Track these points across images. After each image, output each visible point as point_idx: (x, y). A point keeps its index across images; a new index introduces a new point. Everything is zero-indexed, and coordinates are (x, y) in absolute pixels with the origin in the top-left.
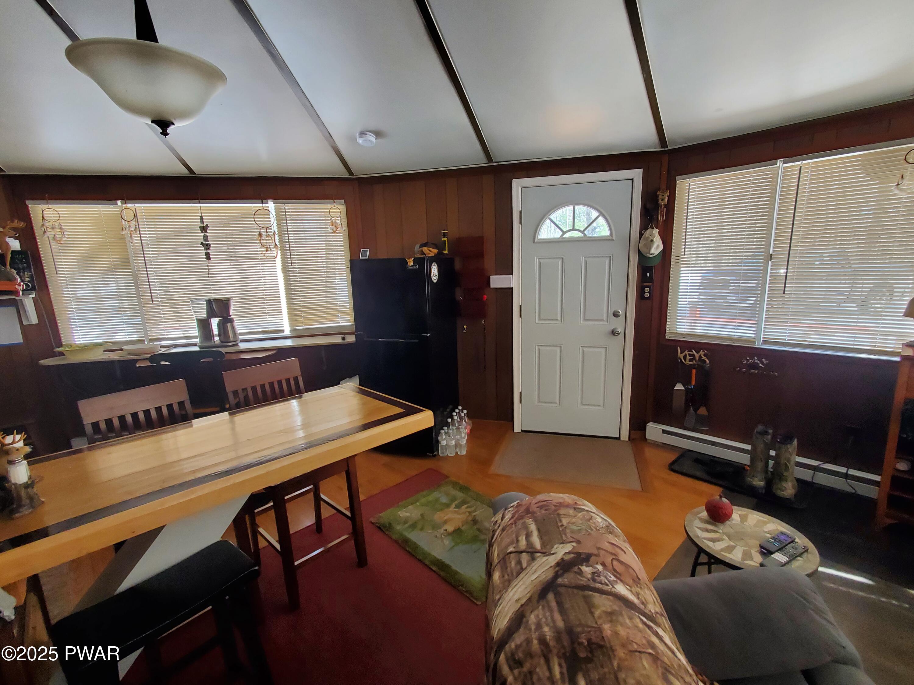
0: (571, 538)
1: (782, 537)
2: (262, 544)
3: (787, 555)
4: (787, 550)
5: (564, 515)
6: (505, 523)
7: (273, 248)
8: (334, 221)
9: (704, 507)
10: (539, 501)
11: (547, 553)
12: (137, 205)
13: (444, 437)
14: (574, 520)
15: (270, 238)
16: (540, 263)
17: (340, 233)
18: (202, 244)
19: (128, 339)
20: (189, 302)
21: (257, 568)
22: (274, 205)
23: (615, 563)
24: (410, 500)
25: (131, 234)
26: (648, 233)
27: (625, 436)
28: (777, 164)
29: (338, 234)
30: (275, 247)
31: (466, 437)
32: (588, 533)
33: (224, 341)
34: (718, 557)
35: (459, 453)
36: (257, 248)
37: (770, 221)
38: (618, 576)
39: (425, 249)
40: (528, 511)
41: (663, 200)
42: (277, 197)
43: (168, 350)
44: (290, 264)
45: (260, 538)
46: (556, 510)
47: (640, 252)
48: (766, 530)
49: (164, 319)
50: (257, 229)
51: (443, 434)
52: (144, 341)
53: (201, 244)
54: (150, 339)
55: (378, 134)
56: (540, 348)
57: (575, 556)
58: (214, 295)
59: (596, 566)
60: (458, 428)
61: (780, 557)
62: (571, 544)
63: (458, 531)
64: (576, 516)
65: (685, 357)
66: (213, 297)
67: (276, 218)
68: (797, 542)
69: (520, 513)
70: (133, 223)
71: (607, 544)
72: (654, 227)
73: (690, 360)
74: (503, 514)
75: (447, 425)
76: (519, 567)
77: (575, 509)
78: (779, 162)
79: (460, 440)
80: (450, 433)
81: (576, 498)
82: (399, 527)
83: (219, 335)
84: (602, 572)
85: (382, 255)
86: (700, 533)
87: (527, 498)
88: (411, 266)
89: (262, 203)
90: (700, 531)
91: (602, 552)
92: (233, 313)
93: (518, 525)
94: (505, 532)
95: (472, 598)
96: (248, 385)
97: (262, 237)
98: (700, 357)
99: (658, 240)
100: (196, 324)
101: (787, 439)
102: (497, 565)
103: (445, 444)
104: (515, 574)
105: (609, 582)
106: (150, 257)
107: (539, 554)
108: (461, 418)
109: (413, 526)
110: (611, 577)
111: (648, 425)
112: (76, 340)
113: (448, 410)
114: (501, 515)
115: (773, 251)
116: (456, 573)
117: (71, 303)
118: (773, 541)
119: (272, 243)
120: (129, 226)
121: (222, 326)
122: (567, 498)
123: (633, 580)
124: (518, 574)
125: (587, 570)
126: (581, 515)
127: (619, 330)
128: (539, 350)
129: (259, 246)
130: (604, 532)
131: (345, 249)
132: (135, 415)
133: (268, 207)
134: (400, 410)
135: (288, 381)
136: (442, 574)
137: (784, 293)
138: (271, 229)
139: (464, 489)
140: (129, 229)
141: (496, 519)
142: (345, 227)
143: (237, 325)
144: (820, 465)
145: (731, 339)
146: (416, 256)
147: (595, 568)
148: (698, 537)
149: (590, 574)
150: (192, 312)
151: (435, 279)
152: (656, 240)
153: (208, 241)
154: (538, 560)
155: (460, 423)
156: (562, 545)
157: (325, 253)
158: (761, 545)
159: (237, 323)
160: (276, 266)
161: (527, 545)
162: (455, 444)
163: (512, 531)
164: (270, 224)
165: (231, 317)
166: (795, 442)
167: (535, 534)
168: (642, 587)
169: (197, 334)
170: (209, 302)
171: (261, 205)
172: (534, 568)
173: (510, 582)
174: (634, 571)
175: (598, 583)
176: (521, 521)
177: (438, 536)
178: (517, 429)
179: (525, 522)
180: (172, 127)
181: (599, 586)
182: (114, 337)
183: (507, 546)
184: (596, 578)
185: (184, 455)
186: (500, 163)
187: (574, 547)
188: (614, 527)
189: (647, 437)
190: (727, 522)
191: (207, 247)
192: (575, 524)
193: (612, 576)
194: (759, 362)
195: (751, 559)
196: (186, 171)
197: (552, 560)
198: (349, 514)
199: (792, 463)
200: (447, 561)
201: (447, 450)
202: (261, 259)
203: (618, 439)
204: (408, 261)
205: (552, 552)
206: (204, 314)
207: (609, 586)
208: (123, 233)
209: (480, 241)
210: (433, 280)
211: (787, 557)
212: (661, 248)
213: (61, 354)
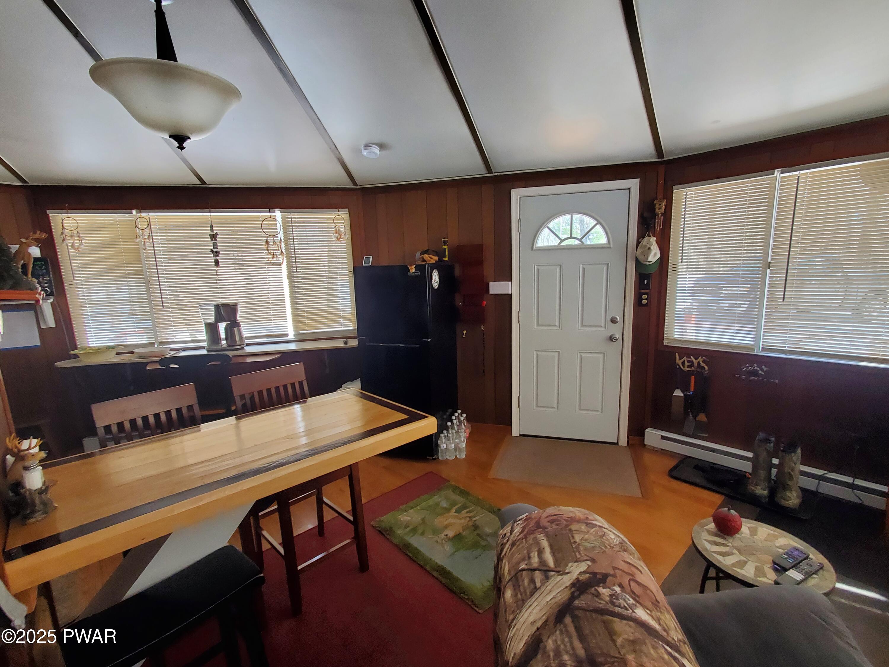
0: (586, 557)
1: (796, 553)
2: (265, 546)
3: (802, 572)
4: (802, 567)
5: (577, 531)
6: (514, 537)
7: (279, 255)
8: (338, 229)
9: (711, 518)
10: (548, 514)
11: (561, 572)
12: (150, 214)
13: (444, 441)
14: (586, 536)
15: (276, 246)
16: (538, 270)
17: (343, 241)
18: (212, 251)
19: (139, 343)
20: (198, 307)
21: (262, 575)
22: (281, 214)
23: (633, 584)
24: (411, 504)
25: (144, 241)
26: (645, 241)
27: (623, 441)
28: (774, 174)
29: (342, 242)
30: (281, 254)
31: (466, 441)
32: (602, 551)
33: (231, 344)
34: (730, 572)
35: (458, 457)
36: (264, 255)
37: (768, 230)
38: (637, 598)
39: (426, 256)
40: (538, 526)
41: (660, 208)
42: (285, 207)
43: (177, 353)
44: (295, 271)
45: (263, 541)
46: (567, 526)
47: (637, 260)
48: (777, 545)
49: (174, 323)
50: (264, 237)
51: (443, 438)
52: (154, 344)
53: (210, 252)
54: (160, 343)
55: (382, 146)
56: (539, 353)
57: (591, 575)
58: (222, 300)
59: (613, 587)
60: (457, 432)
61: (794, 574)
62: (586, 563)
63: (458, 537)
64: (588, 532)
65: (683, 363)
66: (220, 302)
67: (282, 226)
68: (812, 559)
69: (530, 527)
70: (147, 231)
71: (623, 563)
72: (651, 235)
73: (689, 367)
74: (512, 528)
75: (447, 428)
76: (532, 586)
77: (587, 524)
78: (777, 172)
79: (459, 444)
80: (450, 437)
81: (587, 512)
82: (399, 532)
83: (226, 339)
84: (620, 594)
85: (385, 262)
86: (708, 546)
87: (536, 512)
88: (413, 273)
89: (270, 212)
90: (708, 543)
91: (618, 573)
92: (240, 317)
93: (530, 540)
94: (515, 547)
95: (473, 606)
96: (255, 389)
97: (269, 244)
98: (699, 363)
99: (655, 248)
100: (204, 328)
101: (791, 448)
102: (508, 583)
103: (445, 447)
104: (528, 594)
105: (628, 605)
106: (162, 263)
107: (553, 573)
108: (460, 421)
109: (414, 531)
110: (629, 601)
111: (647, 430)
112: (90, 343)
113: (448, 413)
114: (510, 528)
115: (772, 259)
116: (457, 580)
117: (86, 307)
118: (787, 557)
119: (278, 250)
120: (143, 234)
121: (229, 331)
122: (577, 512)
123: (652, 603)
124: (532, 594)
125: (604, 591)
126: (593, 531)
127: (617, 337)
128: (537, 355)
129: (266, 253)
130: (618, 549)
131: (348, 256)
132: (145, 419)
133: (275, 216)
134: (404, 416)
135: (293, 385)
136: (444, 581)
137: (783, 301)
138: (278, 237)
139: (463, 493)
140: (143, 237)
141: (505, 532)
142: (348, 235)
143: (243, 329)
144: (823, 474)
145: (730, 346)
146: (417, 263)
147: (613, 590)
148: (706, 550)
149: (607, 596)
150: (200, 317)
151: (436, 285)
152: (654, 248)
153: (217, 249)
154: (552, 579)
155: (459, 426)
156: (576, 564)
157: (327, 260)
158: (775, 560)
159: (243, 327)
160: (281, 272)
161: (540, 562)
162: (455, 448)
163: (523, 547)
164: (277, 232)
165: (238, 321)
166: (799, 451)
167: (548, 550)
168: (662, 611)
169: (205, 338)
170: (217, 307)
171: (268, 214)
172: (549, 588)
173: (524, 601)
174: (653, 594)
175: (617, 606)
176: (532, 536)
177: (439, 541)
178: (515, 432)
179: (536, 537)
180: (188, 141)
181: (618, 609)
182: (125, 341)
183: (518, 563)
184: (615, 601)
185: (191, 461)
186: (499, 174)
187: (589, 566)
188: (627, 544)
189: (646, 443)
190: (737, 535)
191: (216, 254)
192: (588, 541)
193: (631, 599)
194: (758, 369)
195: (765, 576)
196: (198, 182)
197: (567, 580)
198: (351, 518)
199: (797, 472)
200: (449, 567)
201: (447, 454)
202: (267, 265)
203: (617, 444)
204: (410, 268)
205: (566, 571)
206: (212, 319)
207: (628, 610)
208: (137, 240)
209: (480, 248)
210: (434, 286)
211: (802, 574)
212: (658, 256)
213: (76, 356)
